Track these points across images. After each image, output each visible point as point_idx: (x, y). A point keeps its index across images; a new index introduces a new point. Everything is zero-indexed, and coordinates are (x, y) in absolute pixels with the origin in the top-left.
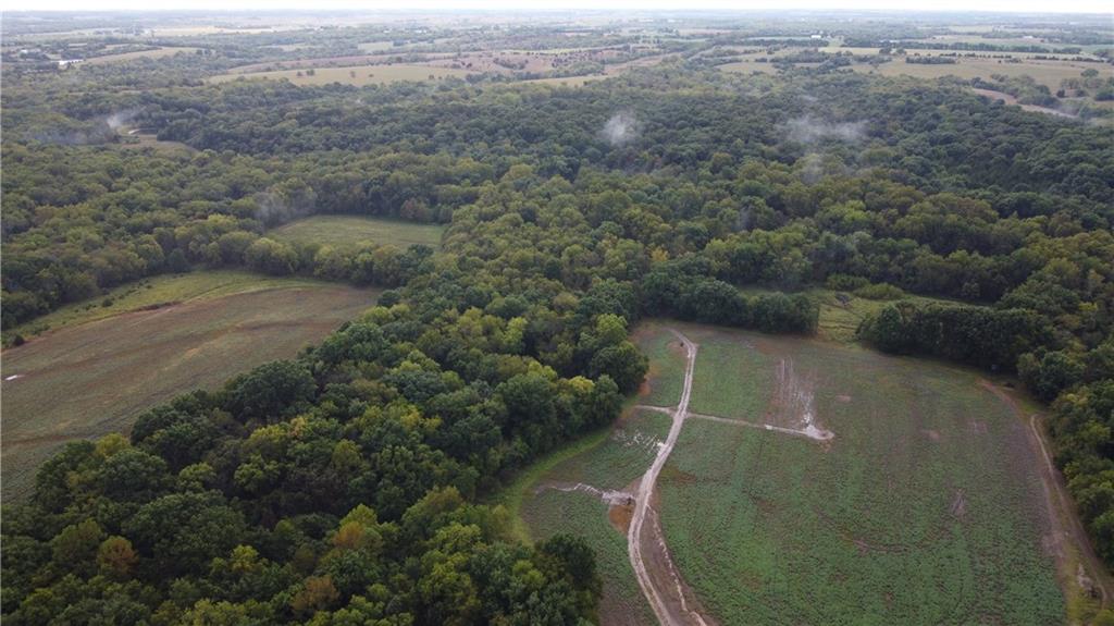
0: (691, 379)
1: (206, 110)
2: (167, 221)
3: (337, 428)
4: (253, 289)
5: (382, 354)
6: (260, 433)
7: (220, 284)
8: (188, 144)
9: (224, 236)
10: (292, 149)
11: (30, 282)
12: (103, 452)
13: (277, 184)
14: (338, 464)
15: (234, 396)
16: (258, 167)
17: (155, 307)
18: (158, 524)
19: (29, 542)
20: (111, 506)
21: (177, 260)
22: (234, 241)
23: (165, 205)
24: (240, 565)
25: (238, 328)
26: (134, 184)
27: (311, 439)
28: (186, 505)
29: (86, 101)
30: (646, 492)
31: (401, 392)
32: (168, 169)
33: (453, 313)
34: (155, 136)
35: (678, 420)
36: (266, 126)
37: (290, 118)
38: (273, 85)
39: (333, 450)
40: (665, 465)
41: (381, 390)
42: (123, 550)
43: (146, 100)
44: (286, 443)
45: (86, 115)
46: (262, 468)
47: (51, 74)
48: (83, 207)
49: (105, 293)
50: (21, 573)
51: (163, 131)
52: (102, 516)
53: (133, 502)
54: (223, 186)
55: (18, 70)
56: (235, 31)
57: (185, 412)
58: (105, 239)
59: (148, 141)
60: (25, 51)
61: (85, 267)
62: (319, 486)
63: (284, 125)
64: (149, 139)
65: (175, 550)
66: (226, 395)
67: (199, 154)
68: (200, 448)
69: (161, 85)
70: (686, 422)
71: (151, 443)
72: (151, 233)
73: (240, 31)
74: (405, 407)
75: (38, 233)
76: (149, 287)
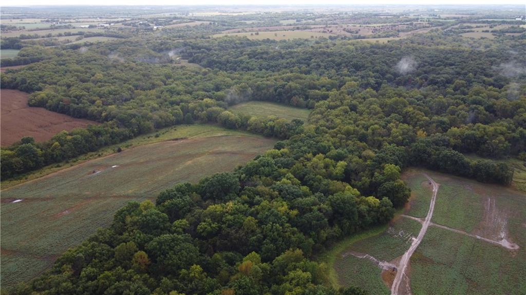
0: (434, 203)
1: (209, 50)
2: (186, 100)
3: (247, 210)
4: (219, 135)
5: (273, 174)
6: (212, 208)
7: (205, 131)
8: (201, 65)
9: (209, 109)
10: (244, 69)
11: (127, 124)
12: (142, 208)
13: (235, 86)
14: (246, 228)
15: (203, 187)
16: (228, 77)
17: (176, 139)
18: (161, 247)
19: (106, 247)
20: (142, 235)
21: (188, 118)
22: (214, 111)
23: (187, 92)
24: (193, 275)
25: (210, 153)
26: (176, 82)
27: (234, 214)
28: (173, 240)
29: (161, 44)
30: (403, 266)
31: (280, 194)
32: (190, 76)
33: (310, 155)
34: (187, 61)
35: (425, 225)
36: (234, 58)
37: (245, 55)
38: (240, 39)
39: (244, 221)
40: (415, 251)
41: (270, 192)
42: (144, 257)
43: (185, 45)
44: (223, 214)
45: (161, 50)
46: (210, 225)
47: (149, 32)
48: (153, 92)
49: (157, 131)
50: (101, 261)
51: (191, 59)
52: (137, 240)
53: (151, 235)
54: (212, 85)
55: (138, 30)
56: (227, 14)
57: (180, 193)
58: (160, 106)
59: (184, 63)
60: (141, 22)
61: (150, 119)
62: (235, 239)
63: (242, 58)
64: (185, 62)
65: (166, 262)
66: (199, 186)
67: (204, 70)
68: (184, 211)
69: (192, 38)
70: (430, 228)
71: (164, 206)
72: (179, 105)
73: (229, 14)
74: (281, 202)
75: (134, 102)
76: (175, 130)
